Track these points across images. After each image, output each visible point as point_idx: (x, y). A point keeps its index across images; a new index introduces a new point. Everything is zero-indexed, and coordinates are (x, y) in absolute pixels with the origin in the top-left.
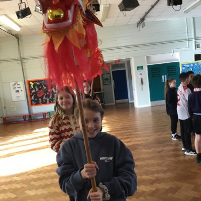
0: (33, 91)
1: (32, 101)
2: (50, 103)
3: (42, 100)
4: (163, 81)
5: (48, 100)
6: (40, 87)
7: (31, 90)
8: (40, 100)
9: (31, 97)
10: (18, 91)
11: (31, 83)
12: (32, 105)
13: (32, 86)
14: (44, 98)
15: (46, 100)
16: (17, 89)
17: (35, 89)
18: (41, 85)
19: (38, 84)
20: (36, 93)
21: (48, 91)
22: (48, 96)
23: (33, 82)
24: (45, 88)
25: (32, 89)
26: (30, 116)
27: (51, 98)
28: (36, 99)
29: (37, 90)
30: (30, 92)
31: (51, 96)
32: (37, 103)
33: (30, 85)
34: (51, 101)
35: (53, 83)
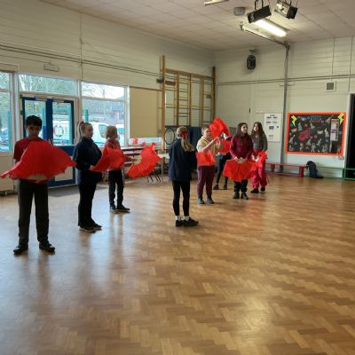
0: (294, 130)
1: (289, 144)
2: (316, 152)
3: (305, 146)
5: (313, 147)
6: (306, 125)
7: (290, 128)
8: (301, 145)
9: (289, 139)
10: (271, 128)
11: (293, 117)
12: (288, 150)
13: (293, 122)
14: (309, 143)
15: (310, 147)
16: (271, 125)
17: (297, 126)
18: (308, 122)
19: (303, 119)
20: (297, 133)
21: (316, 133)
22: (314, 141)
23: (296, 116)
24: (312, 127)
25: (293, 128)
26: (282, 167)
27: (318, 144)
28: (296, 143)
29: (300, 128)
30: (290, 131)
31: (319, 142)
32: (296, 150)
33: (291, 120)
34: (318, 150)
35: (328, 120)
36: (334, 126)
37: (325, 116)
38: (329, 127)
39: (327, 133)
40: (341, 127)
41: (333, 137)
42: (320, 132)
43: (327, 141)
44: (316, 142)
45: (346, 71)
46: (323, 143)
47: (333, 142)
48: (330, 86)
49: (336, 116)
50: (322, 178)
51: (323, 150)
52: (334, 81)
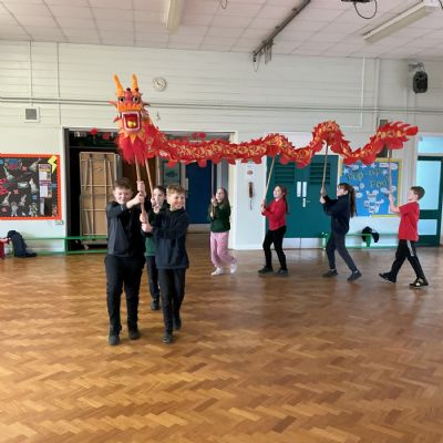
2: (20, 216)
4: (299, 195)
5: (14, 208)
14: (6, 202)
15: (9, 209)
21: (16, 187)
22: (15, 199)
24: (9, 177)
27: (22, 203)
31: (23, 200)
34: (23, 213)
35: (33, 166)
36: (43, 175)
37: (28, 160)
38: (35, 176)
39: (33, 187)
40: (54, 177)
41: (44, 192)
42: (23, 185)
43: (35, 197)
44: (18, 201)
45: (52, 93)
46: (29, 202)
47: (45, 199)
48: (31, 114)
49: (45, 160)
50: (34, 255)
51: (30, 213)
52: (35, 106)
